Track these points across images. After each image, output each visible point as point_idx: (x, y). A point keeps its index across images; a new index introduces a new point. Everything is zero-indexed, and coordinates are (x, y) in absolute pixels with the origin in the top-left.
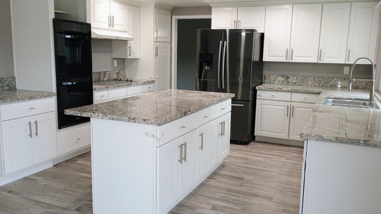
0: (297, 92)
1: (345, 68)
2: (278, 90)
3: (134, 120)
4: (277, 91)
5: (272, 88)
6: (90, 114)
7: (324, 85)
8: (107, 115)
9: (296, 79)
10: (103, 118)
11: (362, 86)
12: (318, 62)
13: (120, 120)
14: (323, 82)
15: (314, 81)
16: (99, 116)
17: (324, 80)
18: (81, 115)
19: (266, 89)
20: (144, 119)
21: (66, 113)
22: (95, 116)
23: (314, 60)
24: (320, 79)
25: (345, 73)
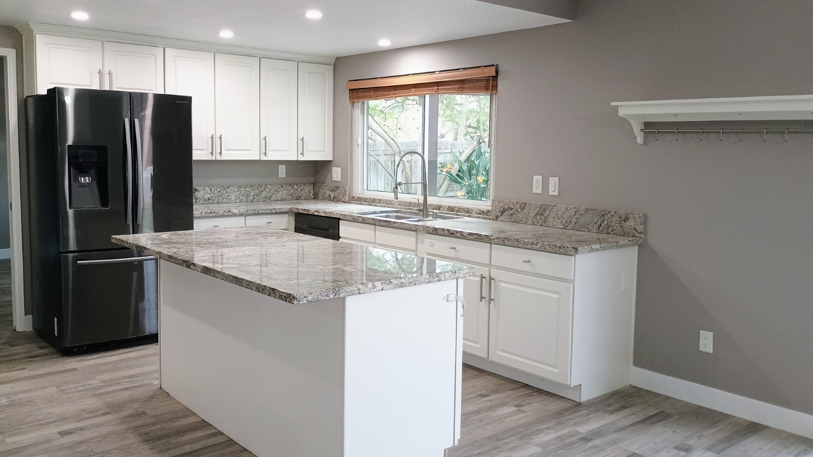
0: (256, 214)
1: (280, 166)
2: (226, 214)
3: (437, 278)
4: (223, 216)
5: (214, 213)
6: (357, 288)
7: (254, 198)
8: (391, 280)
9: (209, 192)
10: (382, 290)
11: (304, 195)
12: (262, 159)
13: (415, 284)
14: (252, 194)
15: (239, 192)
16: (376, 287)
17: (253, 190)
18: (335, 295)
19: (203, 215)
20: (454, 271)
21: (299, 301)
22: (366, 290)
23: (254, 155)
24: (247, 189)
25: (280, 176)
